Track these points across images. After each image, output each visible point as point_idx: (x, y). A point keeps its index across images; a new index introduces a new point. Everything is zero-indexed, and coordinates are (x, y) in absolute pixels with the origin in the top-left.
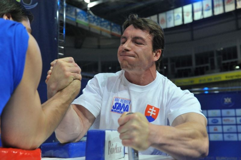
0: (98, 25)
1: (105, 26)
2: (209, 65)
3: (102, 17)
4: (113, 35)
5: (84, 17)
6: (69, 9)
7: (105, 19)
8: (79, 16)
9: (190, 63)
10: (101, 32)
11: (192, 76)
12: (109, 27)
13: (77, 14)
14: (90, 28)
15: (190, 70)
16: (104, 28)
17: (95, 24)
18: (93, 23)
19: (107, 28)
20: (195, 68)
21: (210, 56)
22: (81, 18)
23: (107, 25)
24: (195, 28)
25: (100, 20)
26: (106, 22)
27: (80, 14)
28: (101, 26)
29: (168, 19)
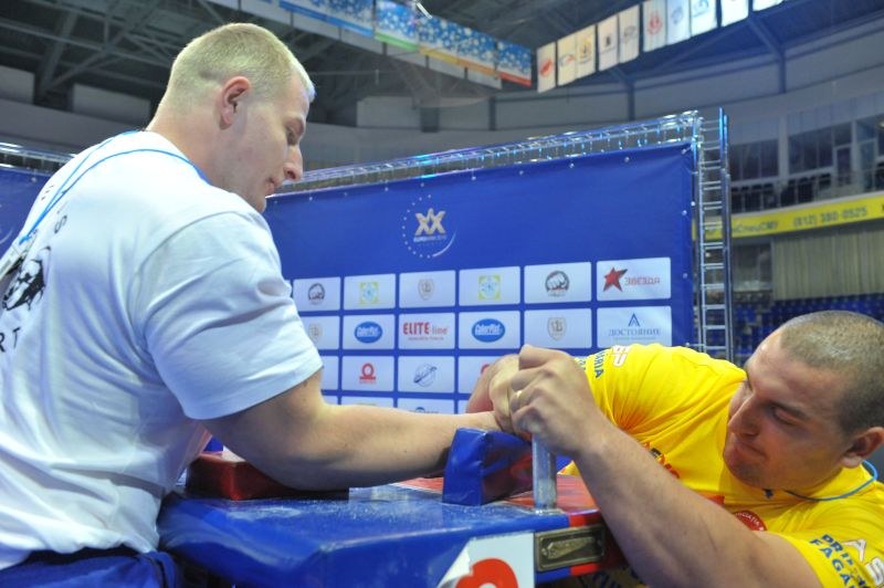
0: (449, 48)
1: (476, 51)
2: (832, 170)
3: (464, 25)
4: (508, 83)
5: (402, 25)
7: (473, 27)
8: (386, 22)
9: (772, 169)
10: (466, 70)
11: (773, 206)
12: (489, 54)
13: (377, 15)
14: (427, 58)
15: (769, 185)
16: (469, 58)
17: (439, 43)
18: (434, 41)
19: (483, 56)
20: (785, 183)
21: (838, 142)
22: (392, 26)
23: (481, 48)
24: (790, 52)
25: (457, 34)
26: (479, 39)
27: (389, 14)
28: (459, 50)
29: (673, 16)
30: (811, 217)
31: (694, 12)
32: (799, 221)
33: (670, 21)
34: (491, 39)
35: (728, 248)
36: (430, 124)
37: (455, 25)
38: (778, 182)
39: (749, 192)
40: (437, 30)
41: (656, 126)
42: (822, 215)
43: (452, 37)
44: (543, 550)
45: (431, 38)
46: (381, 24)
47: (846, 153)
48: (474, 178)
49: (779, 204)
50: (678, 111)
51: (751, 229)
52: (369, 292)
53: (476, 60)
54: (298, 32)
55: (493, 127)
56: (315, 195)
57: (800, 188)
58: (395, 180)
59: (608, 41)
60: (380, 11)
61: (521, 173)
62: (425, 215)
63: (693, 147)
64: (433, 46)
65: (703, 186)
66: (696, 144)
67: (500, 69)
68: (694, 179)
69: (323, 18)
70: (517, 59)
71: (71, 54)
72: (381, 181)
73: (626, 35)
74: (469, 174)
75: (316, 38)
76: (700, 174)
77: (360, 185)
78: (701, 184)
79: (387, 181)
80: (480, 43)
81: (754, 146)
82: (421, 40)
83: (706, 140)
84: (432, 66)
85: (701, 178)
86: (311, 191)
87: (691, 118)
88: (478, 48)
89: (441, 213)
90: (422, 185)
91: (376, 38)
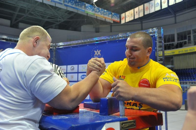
0: (101, 14)
1: (107, 15)
2: (187, 40)
3: (105, 9)
4: (114, 22)
5: (91, 9)
6: (80, 4)
7: (107, 10)
8: (88, 8)
9: (173, 40)
10: (105, 19)
12: (110, 15)
13: (86, 7)
14: (97, 16)
15: (173, 44)
16: (106, 16)
17: (99, 13)
18: (98, 13)
19: (109, 16)
20: (176, 43)
21: (188, 34)
22: (89, 10)
23: (109, 14)
24: (177, 15)
25: (103, 11)
26: (108, 12)
27: (88, 7)
28: (104, 15)
29: (151, 7)
30: (182, 51)
31: (156, 6)
32: (179, 52)
33: (150, 8)
34: (111, 12)
35: (164, 58)
36: (97, 31)
37: (103, 9)
38: (175, 43)
39: (168, 45)
40: (99, 10)
41: (147, 31)
42: (185, 50)
43: (102, 12)
44: (122, 126)
45: (97, 12)
46: (86, 9)
47: (190, 37)
48: (107, 43)
49: (175, 48)
50: (152, 28)
51: (169, 53)
52: (84, 68)
53: (107, 17)
54: (68, 11)
55: (111, 32)
56: (72, 47)
57: (180, 44)
58: (90, 43)
59: (137, 12)
60: (86, 6)
61: (118, 42)
62: (96, 51)
63: (156, 36)
64: (98, 14)
65: (158, 44)
66: (156, 35)
67: (113, 19)
68: (156, 43)
69: (74, 8)
70: (116, 16)
71: (19, 16)
72: (87, 44)
73: (141, 11)
74: (106, 42)
75: (72, 12)
76: (157, 42)
77: (82, 45)
78: (157, 44)
79: (88, 44)
80: (108, 13)
81: (169, 35)
82: (95, 12)
83: (158, 34)
84: (98, 18)
85: (157, 43)
86: (71, 46)
87: (155, 29)
88: (108, 14)
89: (100, 51)
90: (96, 44)
91: (86, 12)
